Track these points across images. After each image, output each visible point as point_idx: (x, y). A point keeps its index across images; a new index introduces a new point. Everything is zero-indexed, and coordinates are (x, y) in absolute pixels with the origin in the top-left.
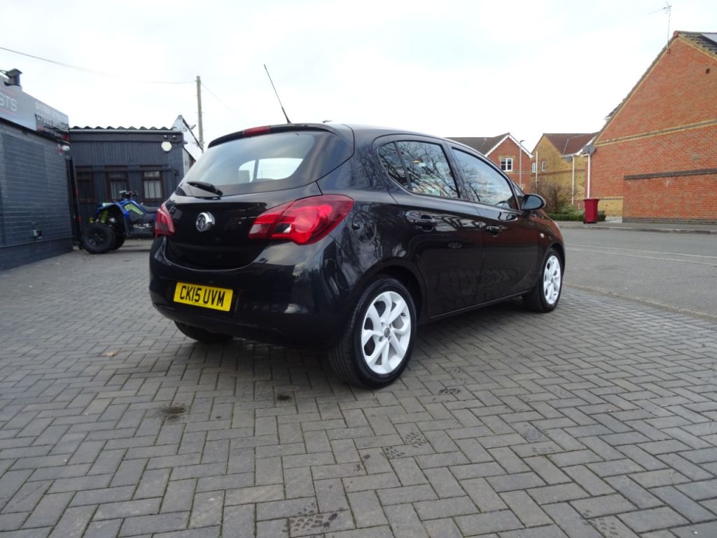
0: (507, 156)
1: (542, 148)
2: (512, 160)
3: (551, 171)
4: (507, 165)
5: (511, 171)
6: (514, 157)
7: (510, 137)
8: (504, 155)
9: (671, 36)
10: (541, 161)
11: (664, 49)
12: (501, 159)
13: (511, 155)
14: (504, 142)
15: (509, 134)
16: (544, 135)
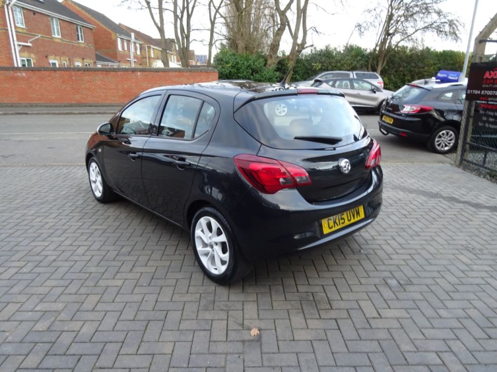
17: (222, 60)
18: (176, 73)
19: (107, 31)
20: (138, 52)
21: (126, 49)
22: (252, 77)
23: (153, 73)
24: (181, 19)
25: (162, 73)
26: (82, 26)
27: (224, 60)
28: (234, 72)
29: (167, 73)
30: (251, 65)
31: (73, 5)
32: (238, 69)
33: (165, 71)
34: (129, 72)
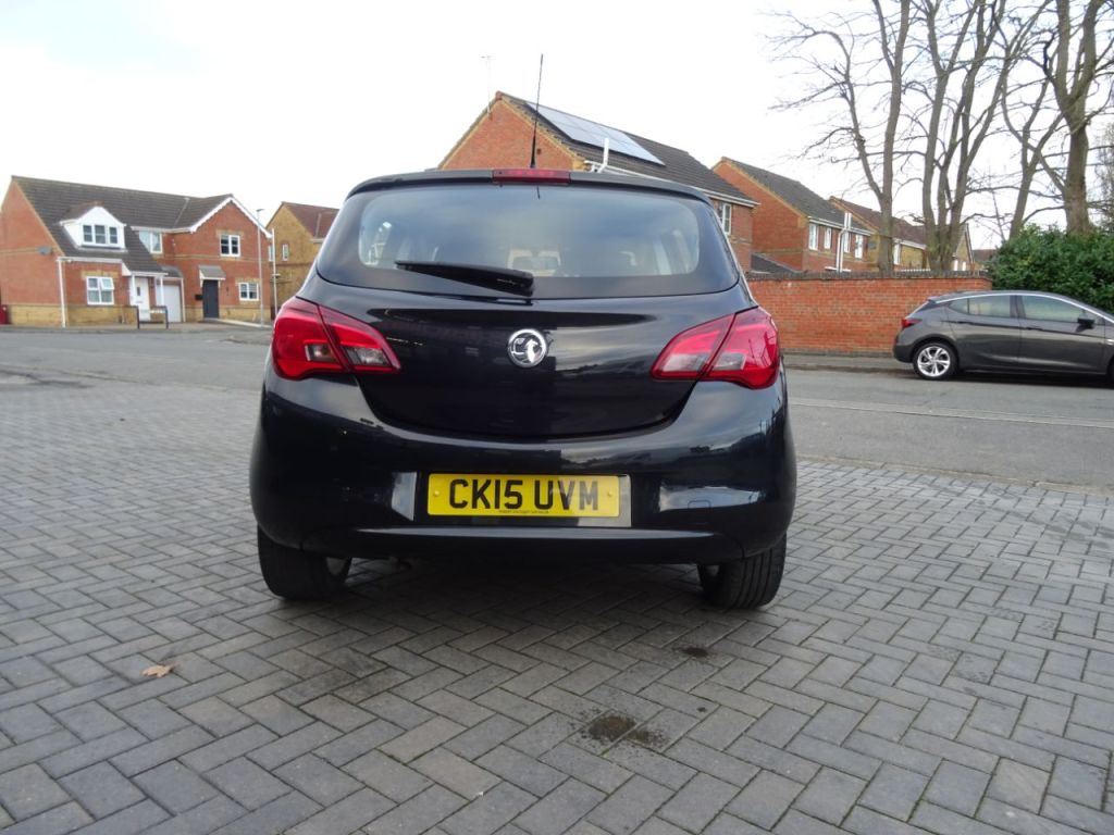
0: (230, 231)
1: (280, 224)
2: (239, 238)
3: (298, 261)
4: (230, 246)
5: (238, 255)
6: (242, 233)
7: (234, 202)
8: (225, 228)
9: (493, 97)
10: (280, 244)
11: (485, 112)
12: (220, 235)
13: (236, 229)
14: (224, 208)
15: (231, 195)
16: (283, 204)
17: (1012, 252)
18: (874, 282)
19: (789, 211)
20: (859, 253)
21: (827, 245)
22: (1093, 291)
23: (820, 283)
24: (944, 169)
25: (841, 282)
26: (732, 204)
27: (1016, 250)
28: (1039, 278)
29: (852, 282)
30: (1095, 260)
31: (735, 168)
32: (1052, 273)
33: (847, 279)
34: (771, 282)
